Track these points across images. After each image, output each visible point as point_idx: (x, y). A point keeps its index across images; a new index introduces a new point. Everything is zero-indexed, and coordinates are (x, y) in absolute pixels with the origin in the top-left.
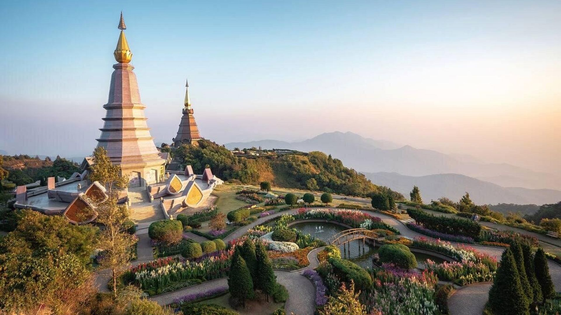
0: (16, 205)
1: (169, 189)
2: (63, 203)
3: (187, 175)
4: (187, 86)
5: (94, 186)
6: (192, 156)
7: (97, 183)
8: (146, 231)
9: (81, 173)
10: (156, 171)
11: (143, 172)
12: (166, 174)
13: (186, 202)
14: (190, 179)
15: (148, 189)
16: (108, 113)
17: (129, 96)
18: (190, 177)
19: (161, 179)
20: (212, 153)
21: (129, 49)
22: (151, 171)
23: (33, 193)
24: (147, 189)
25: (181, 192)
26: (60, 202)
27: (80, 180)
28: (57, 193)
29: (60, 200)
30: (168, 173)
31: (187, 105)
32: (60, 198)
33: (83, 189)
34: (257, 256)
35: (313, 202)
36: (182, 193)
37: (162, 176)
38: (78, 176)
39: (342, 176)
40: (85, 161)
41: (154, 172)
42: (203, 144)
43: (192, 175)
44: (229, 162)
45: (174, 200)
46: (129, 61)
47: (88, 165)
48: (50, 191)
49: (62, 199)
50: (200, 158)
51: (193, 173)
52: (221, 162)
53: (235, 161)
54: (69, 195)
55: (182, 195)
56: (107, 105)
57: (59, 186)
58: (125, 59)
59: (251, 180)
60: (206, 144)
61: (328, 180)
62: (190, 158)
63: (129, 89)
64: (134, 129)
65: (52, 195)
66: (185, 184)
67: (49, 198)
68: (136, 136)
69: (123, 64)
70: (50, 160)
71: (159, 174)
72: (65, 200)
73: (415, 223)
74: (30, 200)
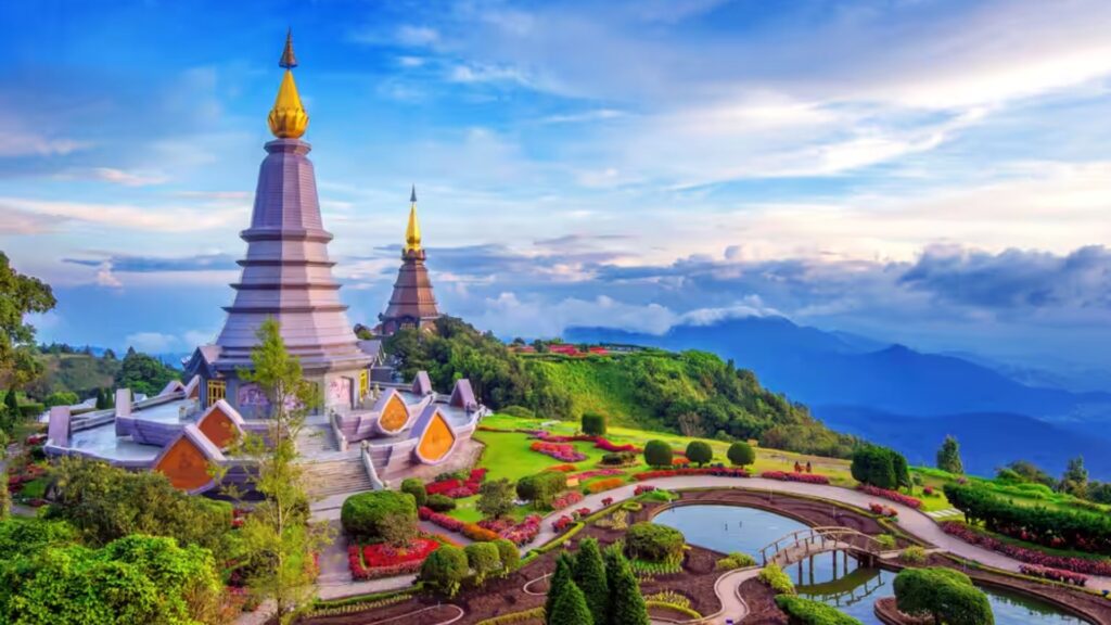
0: (48, 448)
1: (381, 422)
2: (147, 447)
3: (418, 392)
4: (413, 199)
5: (218, 411)
6: (422, 352)
7: (223, 404)
8: (336, 515)
9: (186, 382)
10: (352, 381)
11: (323, 382)
12: (372, 388)
13: (418, 453)
14: (425, 401)
15: (334, 421)
16: (250, 248)
17: (298, 213)
18: (424, 396)
19: (361, 400)
20: (467, 347)
21: (302, 106)
22: (339, 382)
23: (83, 423)
24: (331, 419)
25: (405, 430)
26: (141, 444)
27: (182, 398)
28: (137, 425)
29: (141, 439)
30: (377, 386)
31: (412, 241)
32: (141, 434)
33: (191, 417)
34: (611, 582)
35: (708, 462)
36: (408, 433)
37: (364, 394)
38: (178, 389)
39: (757, 407)
40: (198, 354)
41: (347, 382)
42: (446, 327)
43: (429, 393)
44: (504, 368)
45: (394, 449)
46: (301, 134)
47: (203, 363)
48: (119, 419)
49: (145, 437)
50: (440, 357)
51: (430, 389)
52: (487, 369)
53: (517, 367)
54: (160, 429)
55: (411, 437)
56: (249, 231)
57: (139, 409)
58: (293, 129)
59: (553, 412)
60: (455, 327)
61: (725, 416)
62: (419, 357)
63: (297, 197)
64: (305, 287)
65: (123, 428)
66: (414, 412)
67: (118, 434)
68: (308, 301)
69: (287, 141)
70: (113, 356)
71: (358, 389)
72: (152, 440)
73: (963, 519)
74: (77, 437)
